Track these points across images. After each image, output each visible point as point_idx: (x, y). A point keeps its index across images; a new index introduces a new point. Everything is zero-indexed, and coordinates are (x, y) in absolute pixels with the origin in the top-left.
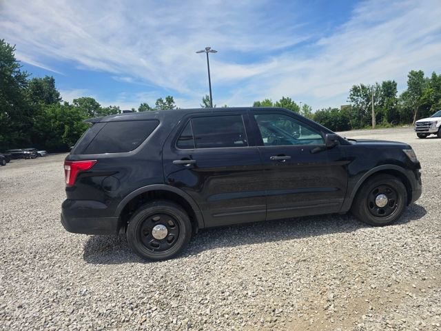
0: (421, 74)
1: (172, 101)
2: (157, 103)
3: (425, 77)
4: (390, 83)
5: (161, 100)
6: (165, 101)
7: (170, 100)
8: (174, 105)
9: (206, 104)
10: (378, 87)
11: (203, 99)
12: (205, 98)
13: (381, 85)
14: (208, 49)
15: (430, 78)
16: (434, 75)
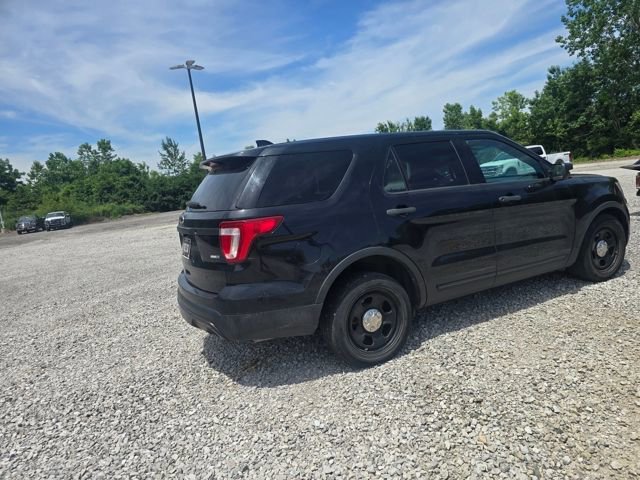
0: (457, 108)
1: (110, 148)
2: (81, 153)
3: (463, 112)
4: (423, 119)
5: (87, 147)
6: (95, 147)
7: (105, 146)
8: (113, 154)
9: (168, 152)
10: (410, 124)
11: (163, 144)
12: (166, 142)
13: (413, 123)
14: (189, 64)
15: (469, 113)
16: (472, 109)
